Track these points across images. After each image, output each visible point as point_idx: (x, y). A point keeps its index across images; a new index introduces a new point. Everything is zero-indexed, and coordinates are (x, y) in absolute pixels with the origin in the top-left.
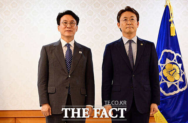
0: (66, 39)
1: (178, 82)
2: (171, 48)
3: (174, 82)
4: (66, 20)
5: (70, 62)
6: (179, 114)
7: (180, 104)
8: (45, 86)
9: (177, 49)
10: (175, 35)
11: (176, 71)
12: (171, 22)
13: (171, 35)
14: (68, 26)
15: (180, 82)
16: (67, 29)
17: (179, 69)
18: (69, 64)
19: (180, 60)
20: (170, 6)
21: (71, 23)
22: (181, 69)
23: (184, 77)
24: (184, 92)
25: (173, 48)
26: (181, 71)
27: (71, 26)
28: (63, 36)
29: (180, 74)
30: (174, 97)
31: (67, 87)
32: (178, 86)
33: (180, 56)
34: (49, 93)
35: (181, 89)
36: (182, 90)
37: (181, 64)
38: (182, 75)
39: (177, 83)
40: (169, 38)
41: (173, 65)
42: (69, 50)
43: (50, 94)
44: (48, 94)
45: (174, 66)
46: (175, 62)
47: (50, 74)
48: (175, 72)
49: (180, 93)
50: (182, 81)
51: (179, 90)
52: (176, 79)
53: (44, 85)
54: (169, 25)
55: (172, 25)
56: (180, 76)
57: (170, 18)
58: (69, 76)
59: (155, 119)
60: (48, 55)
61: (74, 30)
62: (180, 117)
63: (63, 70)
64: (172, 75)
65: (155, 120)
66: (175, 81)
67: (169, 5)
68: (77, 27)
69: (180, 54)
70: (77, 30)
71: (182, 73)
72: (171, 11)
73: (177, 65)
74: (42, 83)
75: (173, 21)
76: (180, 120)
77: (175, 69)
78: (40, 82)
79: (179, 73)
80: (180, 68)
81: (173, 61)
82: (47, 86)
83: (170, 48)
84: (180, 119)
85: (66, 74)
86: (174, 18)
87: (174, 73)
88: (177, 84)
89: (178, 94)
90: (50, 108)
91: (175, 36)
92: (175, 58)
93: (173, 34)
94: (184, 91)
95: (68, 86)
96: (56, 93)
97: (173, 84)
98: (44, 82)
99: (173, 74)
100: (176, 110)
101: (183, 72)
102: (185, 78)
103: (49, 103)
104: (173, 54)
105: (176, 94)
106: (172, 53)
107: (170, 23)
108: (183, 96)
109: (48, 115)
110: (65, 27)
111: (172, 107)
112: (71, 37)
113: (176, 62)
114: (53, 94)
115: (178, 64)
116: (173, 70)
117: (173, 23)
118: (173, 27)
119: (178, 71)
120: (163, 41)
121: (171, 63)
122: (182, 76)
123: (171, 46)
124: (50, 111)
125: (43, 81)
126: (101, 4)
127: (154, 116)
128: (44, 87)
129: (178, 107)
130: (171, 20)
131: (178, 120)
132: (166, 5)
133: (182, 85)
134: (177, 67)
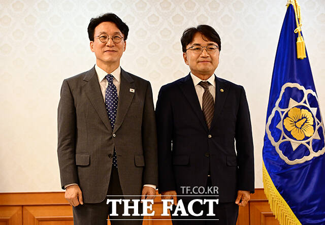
1: (310, 140)
2: (299, 81)
3: (304, 140)
4: (104, 33)
5: (113, 110)
6: (313, 197)
7: (314, 179)
9: (308, 81)
10: (306, 57)
11: (307, 120)
12: (298, 33)
13: (299, 57)
15: (314, 140)
16: (107, 48)
17: (313, 116)
18: (111, 113)
20: (296, 5)
21: (115, 37)
22: (316, 116)
24: (321, 158)
25: (301, 81)
26: (317, 120)
27: (115, 43)
28: (99, 61)
29: (314, 126)
30: (306, 166)
31: (110, 155)
32: (310, 147)
33: (314, 94)
34: (78, 166)
35: (316, 152)
36: (317, 154)
37: (316, 109)
38: (317, 127)
39: (309, 142)
40: (295, 62)
41: (303, 110)
42: (112, 87)
44: (76, 168)
45: (304, 112)
46: (304, 105)
48: (306, 122)
49: (315, 159)
50: (319, 138)
51: (313, 155)
52: (307, 136)
53: (69, 150)
54: (294, 39)
55: (299, 40)
56: (314, 129)
57: (296, 27)
58: (114, 135)
59: (271, 205)
61: (119, 49)
62: (315, 202)
63: (102, 123)
64: (300, 128)
65: (271, 208)
66: (306, 138)
67: (293, 4)
68: (124, 44)
69: (314, 90)
70: (125, 48)
71: (318, 124)
72: (298, 15)
73: (310, 111)
74: (64, 147)
75: (301, 32)
76: (315, 208)
77: (306, 118)
78: (61, 146)
79: (312, 124)
80: (315, 115)
81: (302, 103)
82: (74, 152)
83: (296, 79)
84: (314, 205)
86: (303, 26)
87: (304, 124)
88: (308, 143)
89: (311, 162)
90: (80, 192)
91: (304, 58)
92: (305, 98)
93: (301, 55)
94: (321, 156)
95: (112, 154)
96: (91, 165)
97: (302, 144)
98: (68, 145)
99: (302, 126)
100: (308, 189)
101: (319, 122)
104: (302, 91)
105: (307, 162)
106: (300, 89)
107: (297, 35)
108: (319, 165)
109: (77, 204)
110: (103, 44)
111: (301, 185)
112: (114, 62)
113: (308, 106)
115: (310, 109)
116: (302, 118)
117: (302, 35)
118: (302, 42)
119: (311, 121)
120: (284, 67)
121: (298, 107)
122: (318, 130)
123: (298, 77)
124: (81, 197)
125: (67, 143)
127: (268, 201)
129: (311, 184)
130: (298, 30)
131: (312, 208)
132: (289, 3)
133: (317, 146)
134: (309, 114)
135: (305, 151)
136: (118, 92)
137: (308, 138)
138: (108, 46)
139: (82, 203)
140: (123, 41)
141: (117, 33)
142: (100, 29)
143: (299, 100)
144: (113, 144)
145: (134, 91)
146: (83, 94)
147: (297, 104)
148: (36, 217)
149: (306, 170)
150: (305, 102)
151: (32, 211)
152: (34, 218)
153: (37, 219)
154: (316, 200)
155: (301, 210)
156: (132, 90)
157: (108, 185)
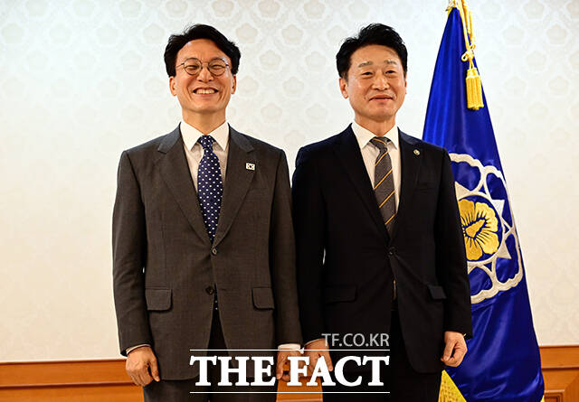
1: (493, 259)
2: (470, 150)
3: (481, 259)
6: (498, 367)
7: (501, 334)
9: (488, 152)
10: (483, 106)
11: (486, 223)
12: (468, 61)
13: (470, 106)
15: (499, 260)
17: (497, 216)
19: (497, 188)
20: (464, 10)
21: (213, 65)
22: (503, 216)
23: (511, 243)
24: (512, 294)
25: (475, 150)
26: (504, 222)
27: (213, 75)
29: (499, 234)
30: (482, 309)
31: (209, 290)
32: (492, 274)
33: (498, 174)
34: (151, 311)
35: (504, 281)
36: (505, 287)
37: (503, 201)
38: (505, 236)
39: (491, 264)
40: (463, 115)
41: (478, 203)
45: (481, 207)
46: (481, 194)
48: (484, 226)
49: (502, 295)
50: (508, 256)
51: (498, 287)
52: (486, 251)
53: (131, 283)
54: (461, 71)
55: (471, 74)
56: (500, 240)
57: (465, 50)
58: (215, 251)
60: (141, 182)
62: (502, 376)
64: (474, 238)
66: (486, 256)
67: (460, 8)
69: (500, 168)
70: (233, 88)
71: (507, 230)
72: (469, 28)
73: (491, 206)
75: (474, 60)
76: (503, 386)
79: (496, 230)
80: (500, 213)
81: (476, 192)
83: (465, 145)
84: (501, 381)
86: (479, 48)
87: (480, 230)
88: (489, 266)
89: (493, 301)
90: (153, 360)
91: (480, 108)
92: (483, 181)
93: (474, 103)
94: (512, 289)
96: (174, 309)
97: (477, 268)
98: (130, 273)
99: (477, 233)
100: (489, 352)
101: (508, 227)
102: (517, 246)
104: (476, 169)
105: (486, 300)
106: (472, 165)
107: (466, 65)
108: (509, 306)
109: (146, 380)
111: (477, 342)
113: (488, 196)
114: (165, 315)
115: (492, 201)
116: (478, 220)
117: (476, 66)
118: (476, 79)
119: (493, 225)
120: (444, 124)
121: (469, 198)
122: (506, 241)
123: (472, 142)
124: (154, 369)
125: (128, 271)
129: (494, 343)
130: (468, 55)
131: (496, 386)
132: (452, 5)
133: (506, 270)
134: (490, 212)
135: (484, 282)
137: (488, 256)
138: (201, 81)
139: (157, 379)
143: (471, 185)
145: (253, 167)
147: (468, 193)
149: (487, 314)
150: (482, 190)
154: (503, 371)
155: (477, 391)
156: (250, 166)
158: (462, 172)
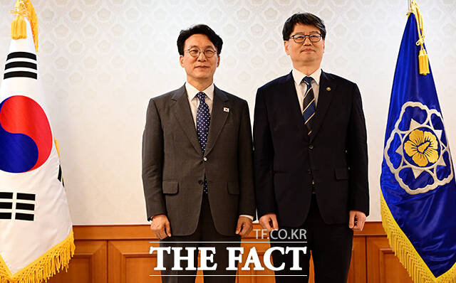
0: (196, 83)
1: (434, 166)
2: (421, 99)
3: (427, 166)
4: (195, 46)
5: (205, 131)
6: (437, 232)
8: (157, 179)
9: (433, 101)
10: (429, 72)
11: (430, 144)
12: (420, 46)
13: (421, 73)
14: (200, 58)
15: (438, 167)
16: (198, 64)
17: (437, 140)
18: (203, 135)
19: (438, 123)
20: (418, 15)
21: (206, 51)
22: (441, 140)
23: (446, 156)
24: (447, 187)
25: (424, 100)
26: (441, 144)
27: (206, 57)
28: (190, 78)
29: (439, 150)
30: (428, 196)
31: (200, 182)
32: (434, 175)
33: (438, 114)
34: (165, 194)
35: (441, 180)
36: (442, 183)
37: (441, 131)
38: (442, 152)
40: (417, 78)
41: (426, 132)
42: (203, 106)
43: (167, 197)
44: (163, 196)
45: (427, 134)
46: (428, 126)
47: (166, 157)
48: (429, 146)
49: (440, 188)
50: (444, 164)
51: (438, 183)
52: (430, 161)
53: (155, 177)
54: (416, 52)
55: (422, 53)
56: (439, 154)
57: (418, 39)
58: (205, 159)
59: (390, 240)
60: (161, 116)
61: (211, 64)
62: (440, 237)
63: (192, 146)
64: (423, 153)
65: (390, 243)
66: (430, 164)
67: (415, 13)
68: (217, 59)
69: (439, 111)
70: (218, 63)
71: (444, 148)
73: (433, 133)
74: (150, 173)
75: (424, 45)
76: (440, 244)
77: (429, 141)
78: (147, 171)
79: (437, 148)
80: (439, 138)
81: (424, 125)
82: (160, 180)
83: (418, 97)
84: (439, 241)
85: (197, 156)
86: (428, 37)
87: (427, 148)
88: (432, 170)
89: (435, 191)
90: (168, 223)
91: (427, 74)
92: (429, 118)
93: (424, 71)
94: (446, 184)
95: (203, 179)
96: (180, 193)
97: (424, 171)
98: (154, 171)
99: (425, 150)
100: (432, 222)
101: (444, 146)
102: (450, 158)
103: (165, 213)
104: (425, 111)
105: (430, 191)
106: (423, 109)
107: (419, 48)
108: (444, 195)
109: (163, 236)
110: (194, 59)
111: (424, 217)
112: (206, 78)
113: (432, 127)
114: (175, 197)
115: (435, 131)
116: (425, 142)
117: (425, 49)
118: (425, 56)
119: (435, 145)
120: (405, 84)
121: (420, 129)
122: (443, 155)
123: (421, 95)
124: (168, 229)
125: (153, 169)
126: (278, 11)
127: (386, 236)
128: (155, 182)
129: (435, 217)
130: (420, 42)
131: (437, 243)
132: (411, 11)
133: (443, 173)
134: (433, 137)
135: (429, 179)
136: (210, 112)
137: (432, 164)
138: (199, 61)
139: (170, 235)
140: (216, 55)
141: (209, 47)
142: (191, 42)
143: (421, 121)
144: (204, 170)
145: (228, 110)
146: (171, 114)
147: (420, 126)
148: (123, 253)
149: (429, 201)
150: (428, 124)
151: (118, 246)
152: (121, 254)
153: (124, 255)
154: (441, 235)
155: (424, 246)
156: (226, 110)
157: (198, 215)
158: (416, 113)
